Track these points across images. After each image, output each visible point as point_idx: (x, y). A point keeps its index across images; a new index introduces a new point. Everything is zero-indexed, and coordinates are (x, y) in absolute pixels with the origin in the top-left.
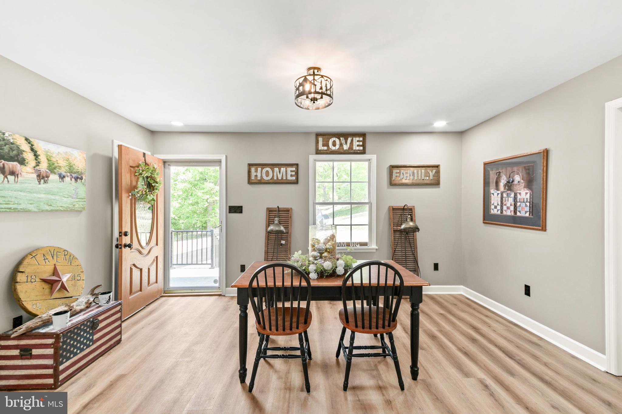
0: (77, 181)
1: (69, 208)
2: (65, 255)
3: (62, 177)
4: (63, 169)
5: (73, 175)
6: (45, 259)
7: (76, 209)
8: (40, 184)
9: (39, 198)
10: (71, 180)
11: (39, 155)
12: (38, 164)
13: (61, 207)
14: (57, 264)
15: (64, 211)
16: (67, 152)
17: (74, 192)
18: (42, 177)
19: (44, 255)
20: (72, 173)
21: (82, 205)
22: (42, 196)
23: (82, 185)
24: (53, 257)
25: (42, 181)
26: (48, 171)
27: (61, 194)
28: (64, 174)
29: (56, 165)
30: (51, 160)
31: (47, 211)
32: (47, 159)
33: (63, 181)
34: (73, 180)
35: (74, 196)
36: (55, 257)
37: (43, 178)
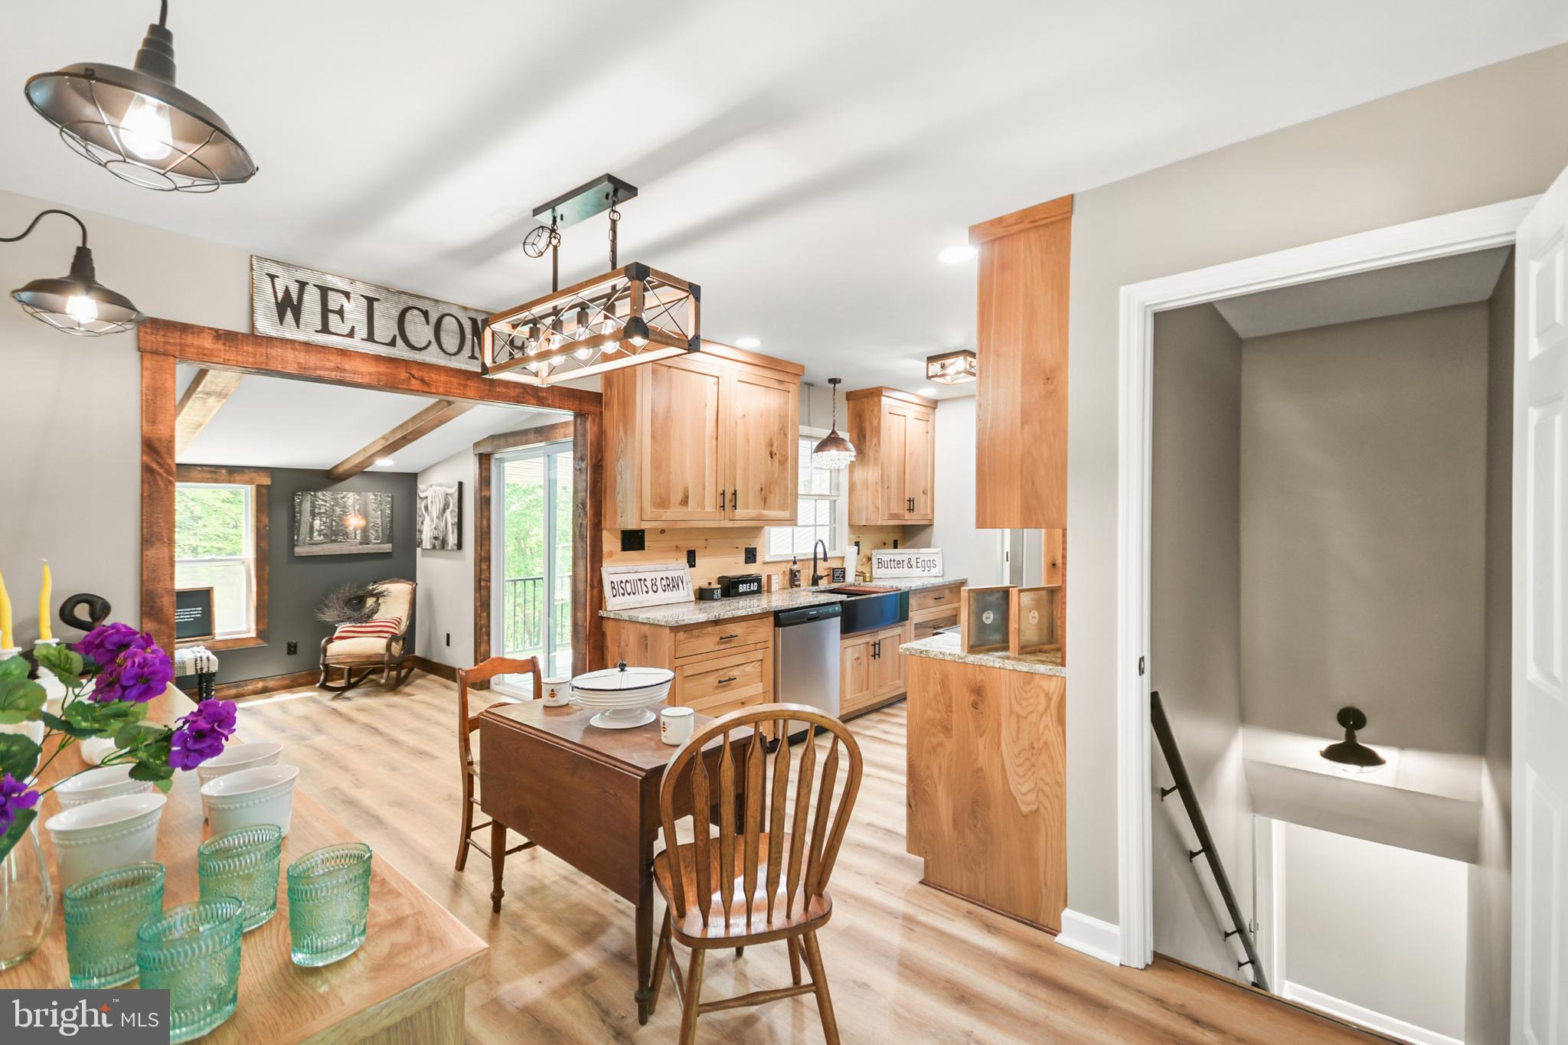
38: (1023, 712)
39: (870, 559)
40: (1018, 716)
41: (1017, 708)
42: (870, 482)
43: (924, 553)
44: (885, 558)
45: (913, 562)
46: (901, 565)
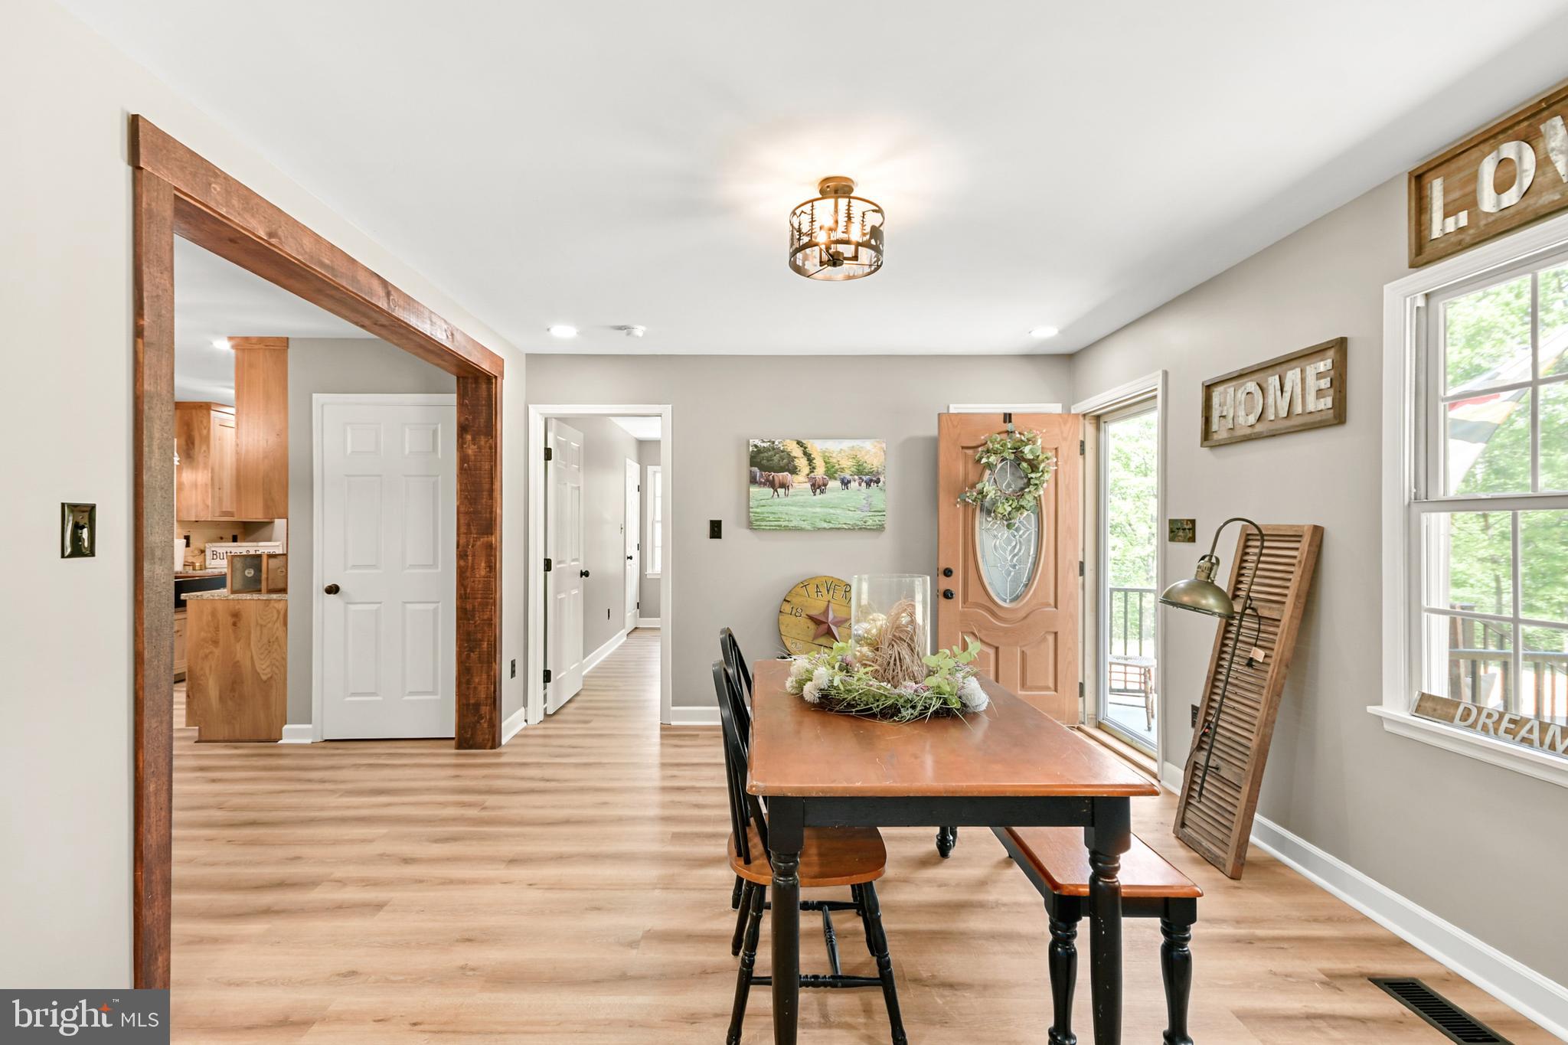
0: (870, 486)
1: (857, 526)
2: (845, 591)
3: (845, 483)
4: (847, 471)
5: (864, 477)
6: (817, 592)
7: (869, 527)
8: (815, 495)
9: (814, 513)
10: (860, 485)
11: (814, 459)
12: (812, 469)
13: (845, 524)
14: (832, 600)
15: (849, 529)
16: (853, 447)
17: (865, 501)
18: (817, 487)
19: (817, 586)
20: (861, 474)
21: (879, 521)
22: (818, 510)
23: (878, 491)
24: (828, 591)
25: (818, 491)
26: (825, 477)
27: (845, 506)
28: (848, 477)
29: (837, 467)
30: (829, 463)
31: (825, 528)
32: (826, 463)
33: (847, 488)
34: (864, 484)
35: (865, 509)
36: (831, 592)
37: (819, 487)
38: (264, 623)
39: (203, 552)
40: (261, 626)
41: (260, 621)
42: (199, 483)
44: (221, 550)
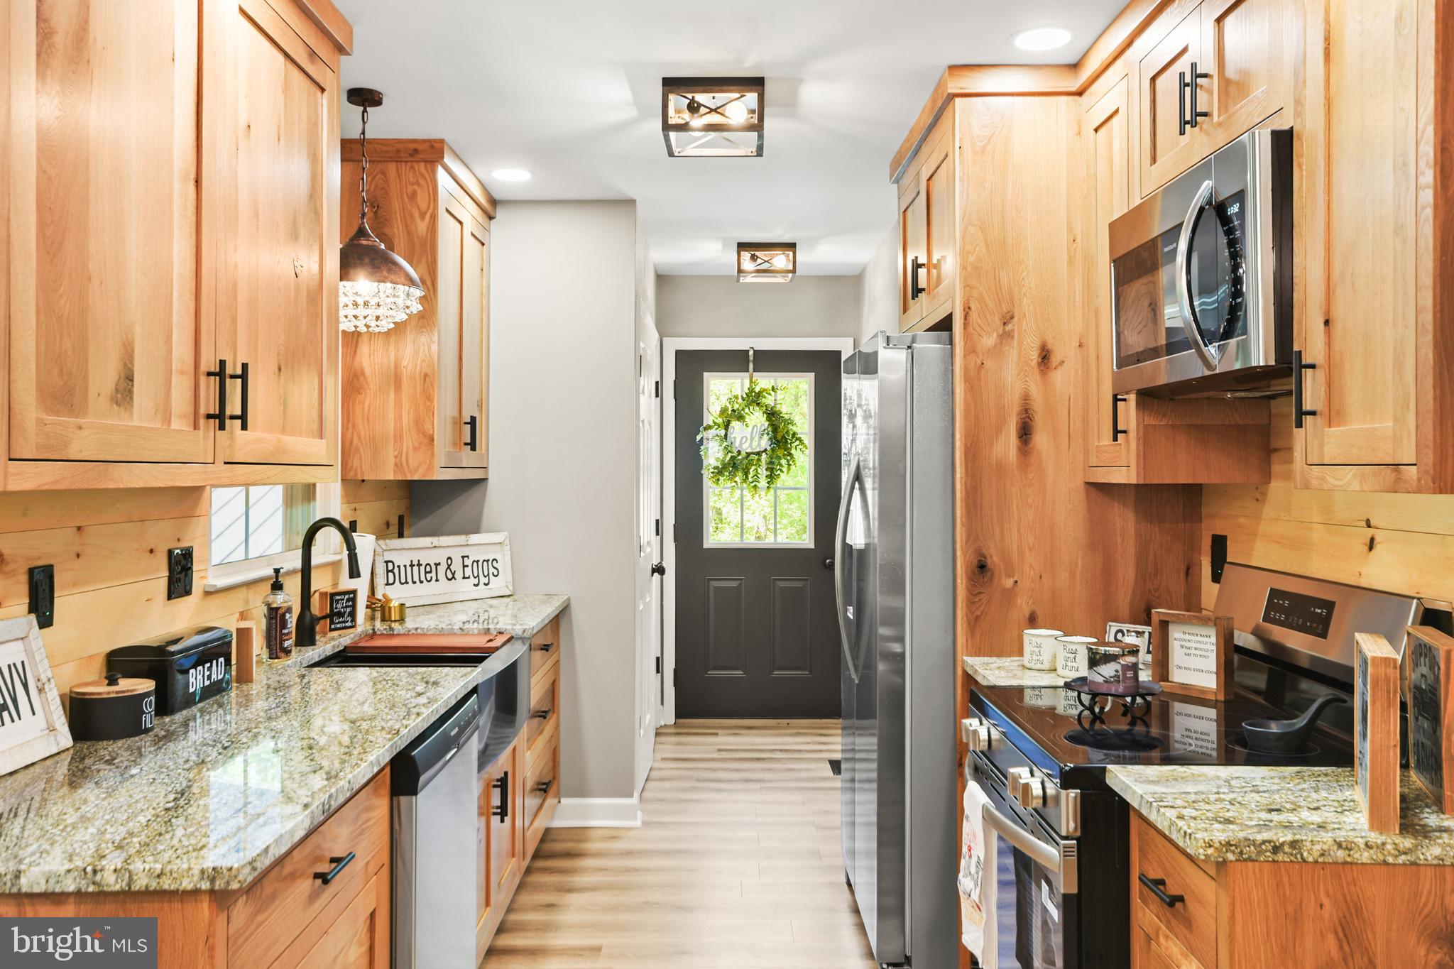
42: (405, 373)
43: (479, 544)
44: (401, 559)
45: (457, 566)
46: (433, 574)
